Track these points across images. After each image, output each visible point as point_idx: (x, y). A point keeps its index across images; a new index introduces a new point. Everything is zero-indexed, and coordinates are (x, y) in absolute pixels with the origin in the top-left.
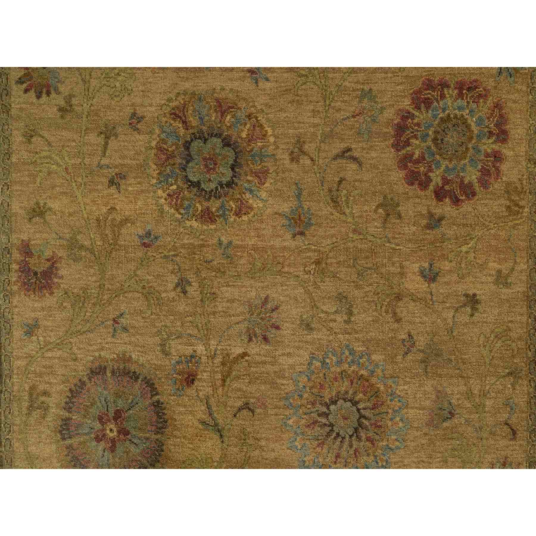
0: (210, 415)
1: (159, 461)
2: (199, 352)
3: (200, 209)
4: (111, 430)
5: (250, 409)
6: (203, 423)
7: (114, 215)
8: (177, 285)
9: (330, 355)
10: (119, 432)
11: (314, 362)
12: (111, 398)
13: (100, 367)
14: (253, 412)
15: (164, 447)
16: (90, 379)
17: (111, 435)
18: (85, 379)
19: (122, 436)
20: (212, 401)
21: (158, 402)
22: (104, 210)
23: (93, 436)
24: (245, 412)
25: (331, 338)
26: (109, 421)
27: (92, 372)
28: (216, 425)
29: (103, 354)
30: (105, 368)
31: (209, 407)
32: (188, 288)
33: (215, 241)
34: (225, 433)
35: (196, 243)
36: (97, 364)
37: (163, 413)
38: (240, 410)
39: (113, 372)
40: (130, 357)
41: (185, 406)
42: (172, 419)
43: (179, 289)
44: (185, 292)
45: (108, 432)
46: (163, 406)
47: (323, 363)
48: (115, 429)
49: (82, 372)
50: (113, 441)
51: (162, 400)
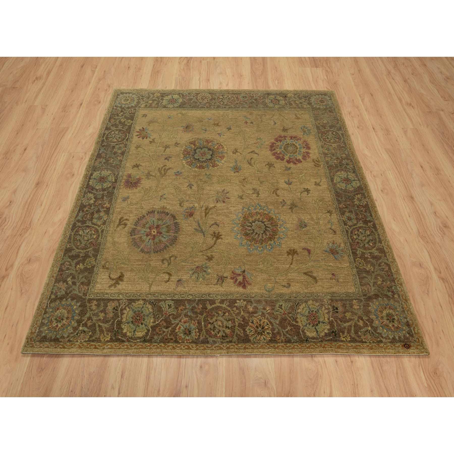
0: (199, 227)
2: (195, 206)
3: (199, 165)
4: (154, 232)
5: (217, 225)
6: (196, 229)
8: (188, 186)
9: (251, 207)
10: (157, 232)
11: (244, 209)
12: (156, 221)
13: (153, 211)
14: (218, 225)
15: (178, 238)
16: (147, 215)
17: (154, 233)
18: (145, 215)
19: (159, 234)
20: (200, 222)
21: (176, 222)
22: (162, 166)
23: (145, 234)
24: (215, 226)
25: (251, 201)
26: (154, 228)
27: (149, 212)
28: (202, 230)
29: (154, 207)
30: (155, 211)
31: (199, 224)
32: (193, 187)
33: (204, 174)
34: (205, 233)
35: (197, 174)
36: (151, 210)
37: (178, 226)
38: (213, 225)
39: (158, 212)
40: (166, 207)
41: (188, 224)
42: (182, 228)
43: (189, 187)
44: (191, 188)
45: (153, 232)
46: (179, 223)
47: (248, 209)
48: (156, 232)
49: (144, 212)
50: (154, 236)
51: (178, 222)
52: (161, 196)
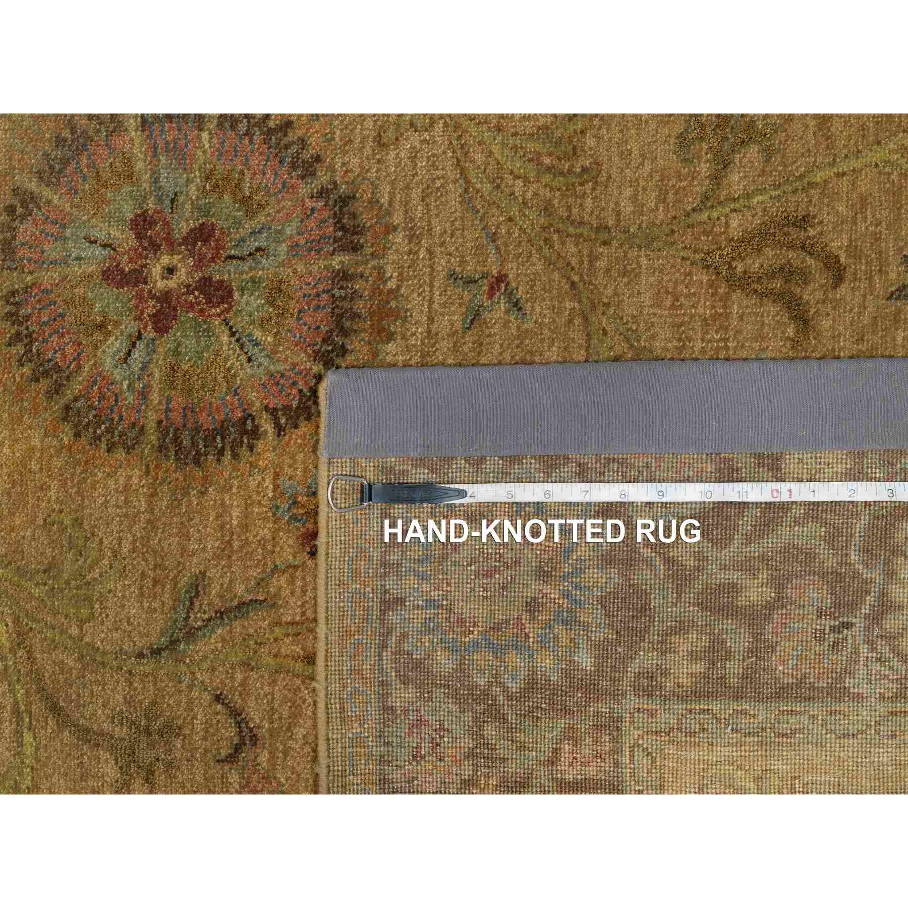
0: (221, 614)
1: (77, 435)
4: (170, 271)
5: (237, 749)
6: (197, 588)
7: (821, 278)
10: (165, 297)
12: (267, 268)
13: (358, 230)
14: (232, 758)
15: (120, 454)
16: (323, 193)
17: (156, 271)
18: (323, 178)
19: (151, 307)
20: (259, 621)
21: (256, 433)
22: (837, 244)
23: (151, 205)
24: (230, 732)
26: (200, 263)
27: (345, 200)
28: (191, 634)
29: (399, 238)
30: (356, 248)
31: (242, 608)
34: (167, 663)
36: (366, 219)
37: (221, 453)
38: (236, 713)
39: (343, 276)
40: (390, 337)
41: (245, 527)
42: (206, 481)
45: (165, 260)
46: (244, 451)
48: (172, 284)
49: (343, 164)
50: (137, 278)
51: (260, 446)
52: (501, 278)
